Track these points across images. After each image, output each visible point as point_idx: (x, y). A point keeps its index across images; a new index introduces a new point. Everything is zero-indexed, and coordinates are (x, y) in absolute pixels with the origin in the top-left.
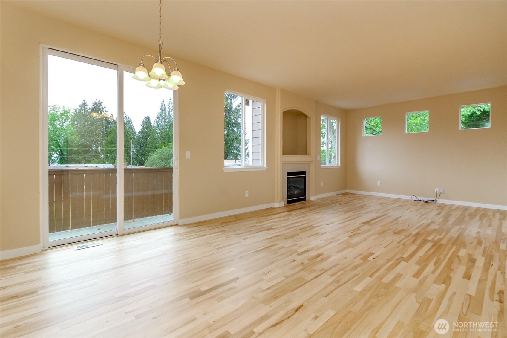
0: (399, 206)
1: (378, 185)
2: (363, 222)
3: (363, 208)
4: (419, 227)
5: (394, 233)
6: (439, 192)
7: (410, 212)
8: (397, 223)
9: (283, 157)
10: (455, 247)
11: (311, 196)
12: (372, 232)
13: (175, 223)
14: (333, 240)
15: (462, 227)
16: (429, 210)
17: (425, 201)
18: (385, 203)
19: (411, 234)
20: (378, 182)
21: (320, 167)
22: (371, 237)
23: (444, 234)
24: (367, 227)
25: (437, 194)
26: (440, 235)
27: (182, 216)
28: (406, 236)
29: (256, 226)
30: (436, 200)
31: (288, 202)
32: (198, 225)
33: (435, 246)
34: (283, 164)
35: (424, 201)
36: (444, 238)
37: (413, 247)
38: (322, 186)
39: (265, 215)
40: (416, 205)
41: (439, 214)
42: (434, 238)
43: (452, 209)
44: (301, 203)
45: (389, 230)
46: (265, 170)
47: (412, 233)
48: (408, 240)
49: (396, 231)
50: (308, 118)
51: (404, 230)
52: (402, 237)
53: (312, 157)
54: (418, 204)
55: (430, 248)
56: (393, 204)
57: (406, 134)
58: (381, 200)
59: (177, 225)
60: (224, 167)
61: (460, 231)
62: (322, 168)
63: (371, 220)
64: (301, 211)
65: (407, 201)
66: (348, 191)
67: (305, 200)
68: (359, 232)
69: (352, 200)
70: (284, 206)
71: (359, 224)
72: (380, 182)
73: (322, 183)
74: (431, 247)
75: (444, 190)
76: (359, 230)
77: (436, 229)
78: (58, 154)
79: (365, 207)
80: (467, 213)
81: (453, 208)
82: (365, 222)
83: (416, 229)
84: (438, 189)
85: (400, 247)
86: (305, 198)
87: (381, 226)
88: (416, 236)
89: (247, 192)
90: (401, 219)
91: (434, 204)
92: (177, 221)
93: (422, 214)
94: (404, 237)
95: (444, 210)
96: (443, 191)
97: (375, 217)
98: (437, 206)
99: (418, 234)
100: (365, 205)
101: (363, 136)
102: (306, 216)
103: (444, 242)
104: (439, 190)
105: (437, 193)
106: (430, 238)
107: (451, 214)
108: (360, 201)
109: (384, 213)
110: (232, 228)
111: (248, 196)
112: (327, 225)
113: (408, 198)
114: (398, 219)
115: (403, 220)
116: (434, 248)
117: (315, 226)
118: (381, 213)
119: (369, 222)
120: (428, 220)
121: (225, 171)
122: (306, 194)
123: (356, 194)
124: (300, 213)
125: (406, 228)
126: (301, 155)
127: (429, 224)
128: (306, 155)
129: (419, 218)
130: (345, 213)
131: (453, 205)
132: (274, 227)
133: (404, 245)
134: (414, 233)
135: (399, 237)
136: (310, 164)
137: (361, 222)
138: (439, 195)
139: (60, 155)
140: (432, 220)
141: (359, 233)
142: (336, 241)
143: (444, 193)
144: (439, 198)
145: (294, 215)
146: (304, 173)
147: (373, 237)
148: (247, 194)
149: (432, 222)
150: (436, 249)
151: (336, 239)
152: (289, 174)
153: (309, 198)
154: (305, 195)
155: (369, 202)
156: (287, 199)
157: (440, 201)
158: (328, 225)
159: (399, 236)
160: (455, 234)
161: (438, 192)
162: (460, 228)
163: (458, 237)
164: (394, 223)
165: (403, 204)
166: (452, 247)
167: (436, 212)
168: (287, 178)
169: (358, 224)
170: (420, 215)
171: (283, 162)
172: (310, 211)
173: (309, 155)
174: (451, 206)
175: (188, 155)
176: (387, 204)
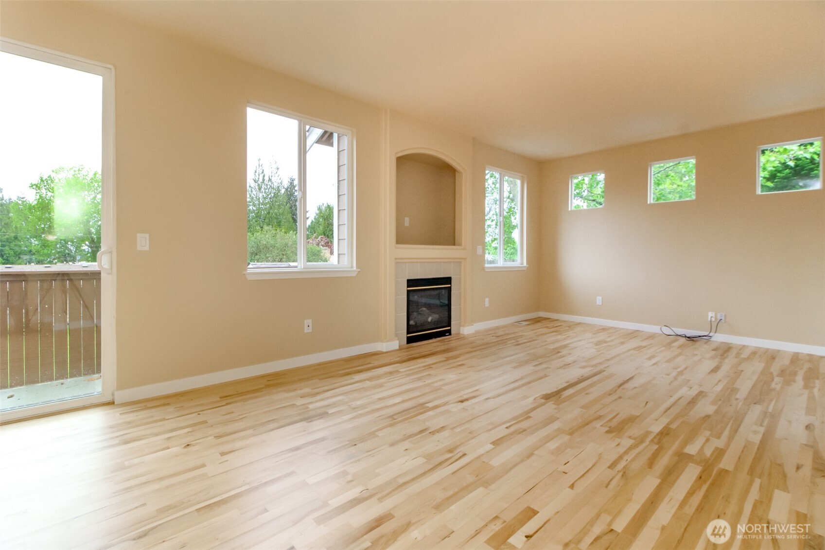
0: (634, 349)
1: (598, 303)
2: (545, 393)
3: (560, 354)
4: (669, 408)
5: (607, 429)
6: (716, 319)
7: (654, 364)
8: (620, 397)
9: (396, 248)
10: (757, 482)
11: (464, 326)
12: (556, 425)
13: (108, 398)
14: (449, 455)
15: (767, 408)
16: (696, 358)
17: (689, 337)
18: (606, 342)
19: (648, 433)
20: (598, 298)
21: (483, 268)
22: (548, 444)
23: (726, 432)
24: (550, 408)
25: (712, 323)
26: (718, 437)
27: (122, 385)
28: (635, 439)
29: (294, 405)
30: (710, 335)
31: (410, 340)
32: (166, 401)
33: (705, 482)
34: (397, 263)
35: (686, 337)
36: (728, 445)
37: (650, 483)
38: (487, 304)
39: (340, 372)
40: (669, 345)
41: (715, 370)
42: (702, 447)
43: (742, 356)
44: (439, 341)
45: (599, 418)
46: (354, 275)
47: (650, 429)
48: (639, 453)
49: (614, 423)
50: (456, 173)
51: (631, 420)
52: (627, 442)
53: (465, 249)
54: (673, 345)
55: (691, 488)
56: (622, 343)
57: (651, 205)
58: (601, 334)
59: (111, 403)
60: (246, 270)
61: (765, 423)
62: (487, 270)
63: (565, 389)
64: (423, 363)
65: (652, 336)
66: (542, 314)
67: (450, 334)
68: (524, 425)
69: (544, 334)
70: (398, 348)
71: (535, 399)
72: (601, 297)
73: (487, 300)
74: (696, 481)
75: (725, 316)
76: (530, 417)
77: (708, 417)
78: (88, 246)
79: (564, 352)
80: (775, 368)
81: (745, 355)
82: (549, 392)
83: (661, 416)
84: (714, 313)
85: (613, 483)
86: (450, 330)
87: (582, 407)
88: (659, 443)
89: (308, 322)
90: (630, 385)
91: (706, 343)
92: (113, 395)
93: (679, 370)
94: (630, 442)
95: (726, 361)
96: (723, 318)
97: (576, 380)
98: (713, 350)
99: (665, 433)
100: (565, 346)
101: (570, 209)
102: (429, 375)
103: (727, 463)
104: (716, 315)
105: (711, 321)
106: (692, 449)
107: (742, 371)
108: (560, 337)
109: (598, 369)
110: (233, 412)
111: (310, 330)
112: (459, 404)
113: (655, 329)
114: (625, 386)
115: (636, 388)
116: (705, 488)
117: (430, 405)
118: (593, 366)
119: (557, 394)
120: (691, 388)
121: (249, 278)
122: (452, 323)
123: (557, 320)
124: (419, 367)
125: (637, 414)
126: (440, 244)
127: (693, 399)
128: (454, 244)
129: (672, 382)
130: (515, 368)
131: (744, 346)
132: (330, 412)
133: (624, 474)
134: (656, 428)
135: (618, 445)
136: (460, 262)
137: (539, 395)
138: (716, 326)
139: (91, 247)
140: (701, 389)
141: (524, 430)
142: (454, 459)
143: (725, 321)
144: (716, 332)
145: (405, 371)
146: (448, 280)
147: (553, 445)
148: (308, 326)
149: (701, 394)
150: (707, 491)
151: (458, 450)
152: (411, 283)
153: (459, 330)
154: (449, 325)
155: (575, 340)
156: (408, 333)
157: (719, 338)
158: (462, 401)
159: (618, 441)
160: (756, 432)
161: (713, 319)
162: (766, 413)
163: (763, 443)
164: (614, 397)
165: (644, 344)
166: (751, 482)
167: (709, 365)
168: (408, 291)
169: (530, 400)
170: (674, 374)
171: (396, 259)
172: (444, 361)
173: (460, 245)
174: (740, 349)
175: (143, 242)
176: (610, 344)
